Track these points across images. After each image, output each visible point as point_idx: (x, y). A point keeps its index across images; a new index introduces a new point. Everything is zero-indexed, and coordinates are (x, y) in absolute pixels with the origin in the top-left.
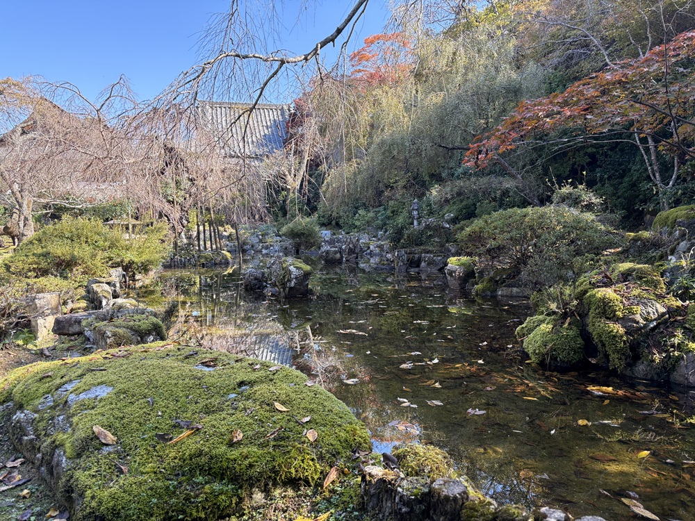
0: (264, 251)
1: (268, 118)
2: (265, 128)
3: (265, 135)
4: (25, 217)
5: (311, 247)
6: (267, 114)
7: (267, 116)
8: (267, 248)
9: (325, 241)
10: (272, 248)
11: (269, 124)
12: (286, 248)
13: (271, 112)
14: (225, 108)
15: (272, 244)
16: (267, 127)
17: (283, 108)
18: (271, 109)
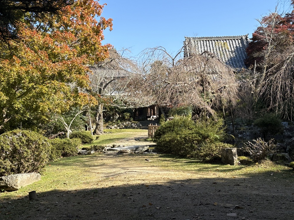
0: (240, 136)
1: (232, 46)
2: (230, 53)
3: (231, 58)
4: (99, 114)
5: (276, 133)
6: (231, 43)
7: (231, 44)
8: (241, 133)
9: (286, 129)
10: (244, 133)
11: (233, 49)
12: (255, 134)
13: (233, 41)
14: (203, 41)
15: (245, 131)
16: (232, 52)
17: (242, 38)
18: (234, 40)
